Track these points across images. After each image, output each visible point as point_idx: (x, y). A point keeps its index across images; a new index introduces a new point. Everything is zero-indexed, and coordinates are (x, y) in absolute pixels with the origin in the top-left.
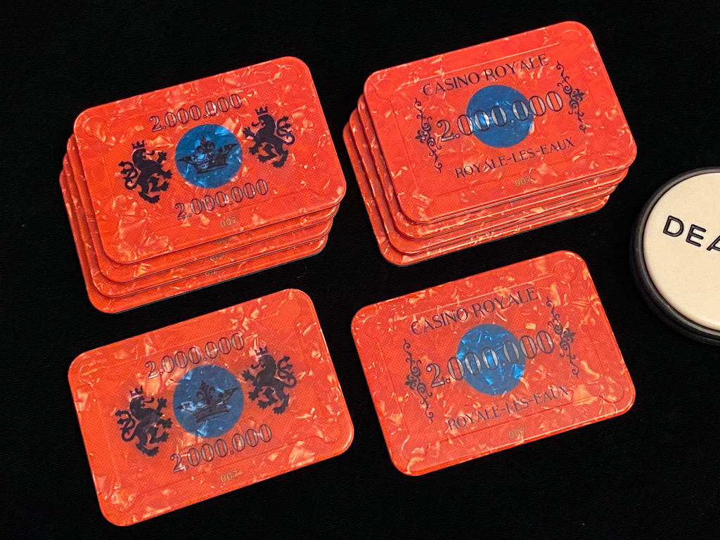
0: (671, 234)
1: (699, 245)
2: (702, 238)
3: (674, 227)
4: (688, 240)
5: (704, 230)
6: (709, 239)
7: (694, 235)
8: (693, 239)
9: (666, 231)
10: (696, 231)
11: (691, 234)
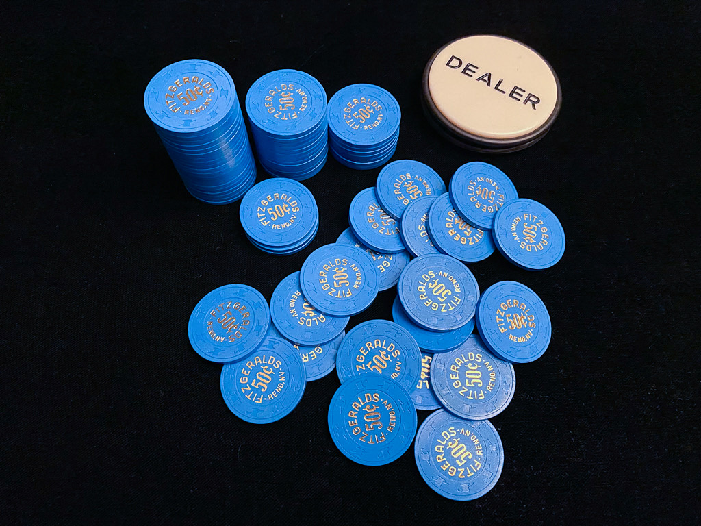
0: (452, 67)
1: (471, 76)
2: (474, 72)
3: (455, 63)
4: (464, 72)
5: (477, 68)
6: (479, 73)
7: (468, 70)
8: (467, 72)
9: (448, 64)
10: (470, 68)
11: (466, 68)
